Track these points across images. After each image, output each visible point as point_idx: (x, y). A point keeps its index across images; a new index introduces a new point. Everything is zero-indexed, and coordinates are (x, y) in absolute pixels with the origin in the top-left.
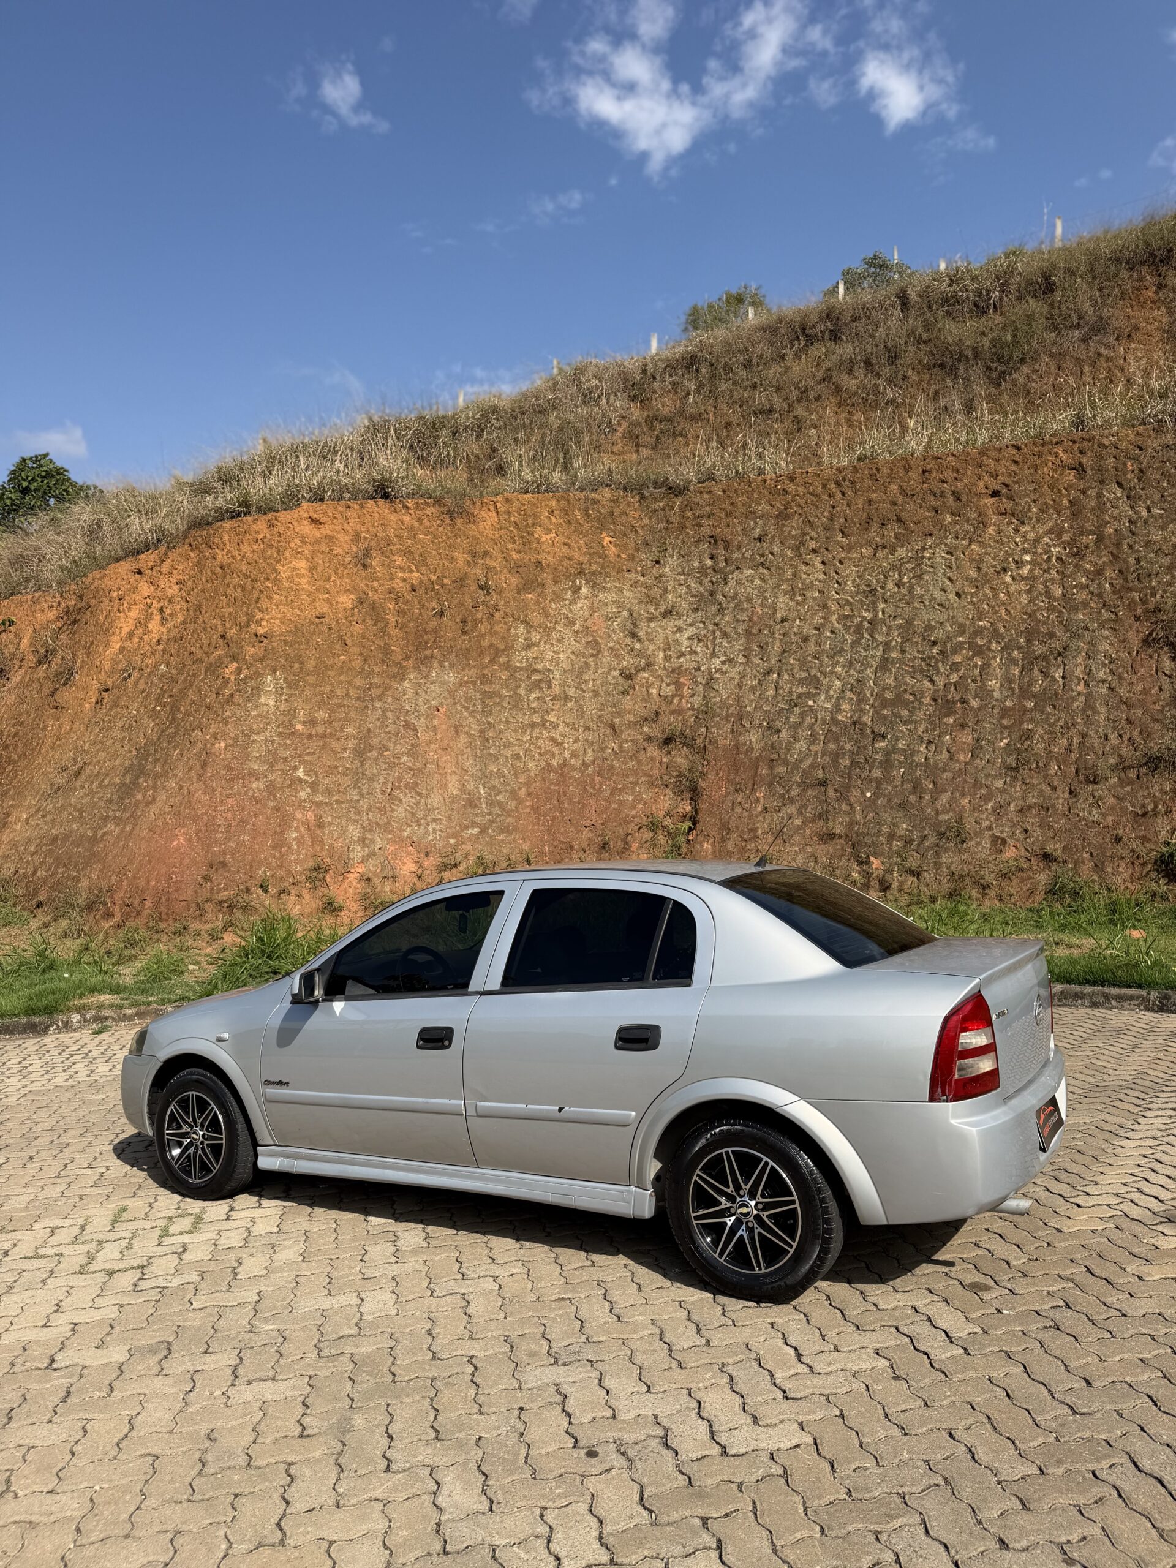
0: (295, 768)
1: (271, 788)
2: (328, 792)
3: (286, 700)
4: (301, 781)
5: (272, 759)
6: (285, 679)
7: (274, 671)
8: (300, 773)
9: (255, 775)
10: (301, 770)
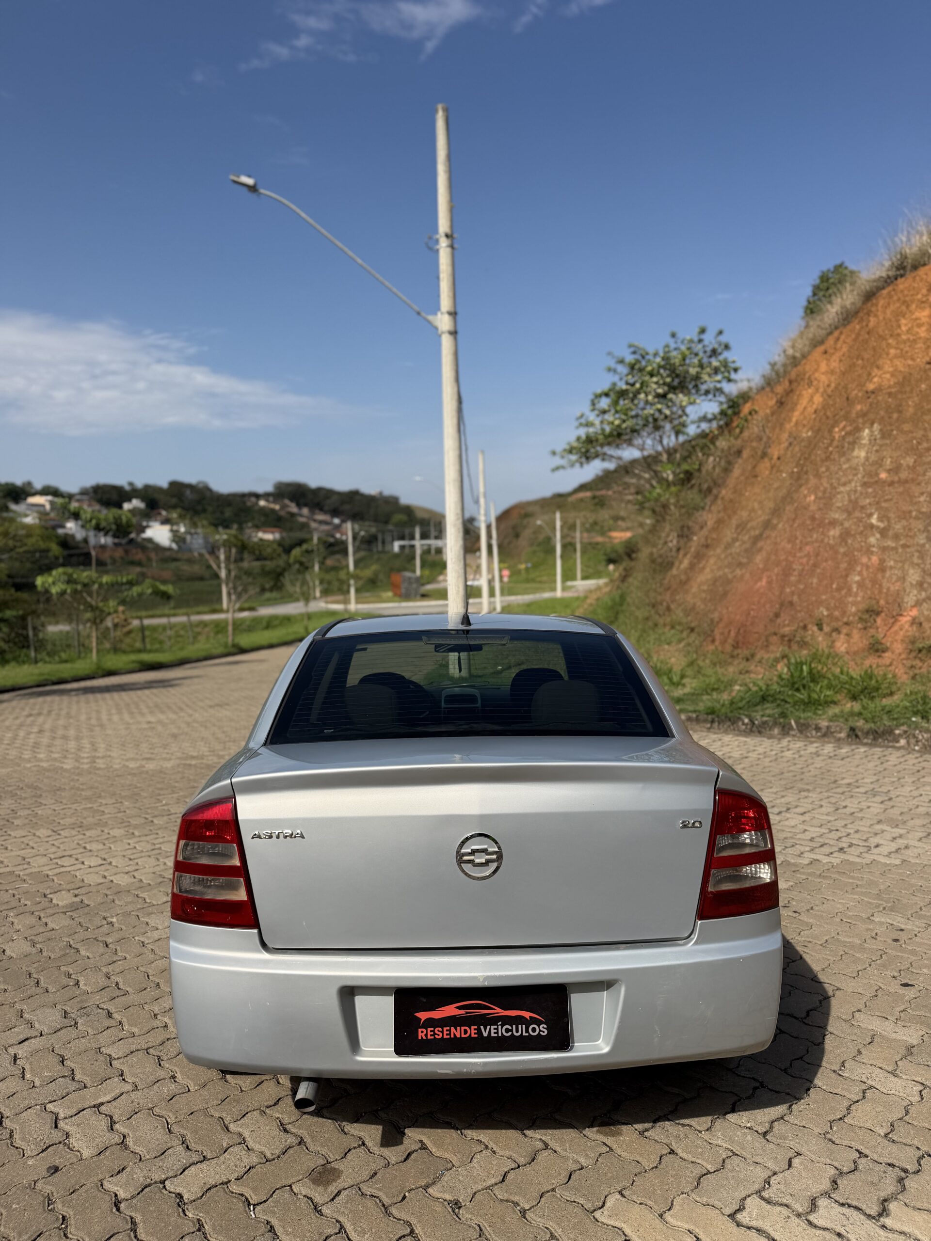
0: (870, 515)
1: (845, 535)
2: (896, 537)
3: (877, 451)
4: (872, 526)
5: (853, 507)
6: (881, 430)
7: (872, 424)
8: (874, 520)
9: (833, 523)
10: (875, 516)
